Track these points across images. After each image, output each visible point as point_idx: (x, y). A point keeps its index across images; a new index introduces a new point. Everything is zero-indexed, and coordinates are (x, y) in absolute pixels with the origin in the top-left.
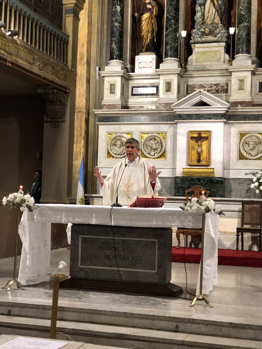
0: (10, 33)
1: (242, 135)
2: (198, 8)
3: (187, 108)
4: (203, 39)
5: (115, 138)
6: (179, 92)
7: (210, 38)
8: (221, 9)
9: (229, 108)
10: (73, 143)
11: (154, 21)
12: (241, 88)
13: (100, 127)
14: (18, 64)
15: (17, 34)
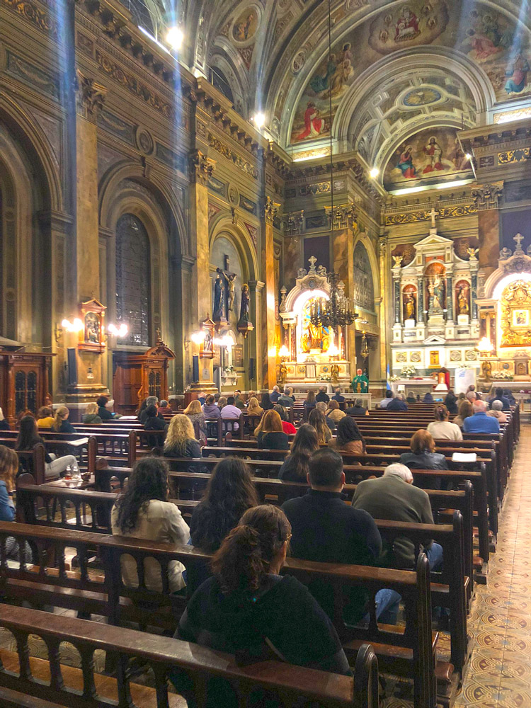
2: (431, 301)
3: (428, 342)
4: (434, 314)
6: (425, 336)
7: (436, 313)
8: (440, 300)
9: (446, 342)
11: (413, 306)
12: (450, 333)
13: (393, 350)
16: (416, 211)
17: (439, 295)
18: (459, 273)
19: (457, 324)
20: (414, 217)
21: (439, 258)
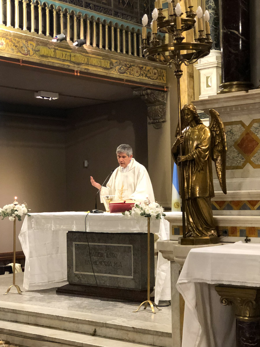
0: (76, 43)
14: (89, 71)
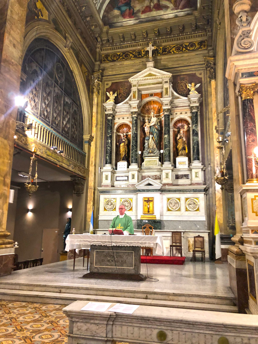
0: (59, 152)
1: (169, 199)
2: (146, 141)
3: (142, 186)
4: (149, 155)
5: (108, 201)
6: (138, 179)
7: (152, 154)
8: (156, 141)
9: (162, 187)
10: (87, 204)
11: (126, 146)
12: (167, 177)
13: (101, 196)
14: (63, 166)
15: (63, 152)
16: (134, 48)
17: (155, 135)
18: (177, 111)
19: (175, 167)
20: (131, 55)
21: (156, 94)
